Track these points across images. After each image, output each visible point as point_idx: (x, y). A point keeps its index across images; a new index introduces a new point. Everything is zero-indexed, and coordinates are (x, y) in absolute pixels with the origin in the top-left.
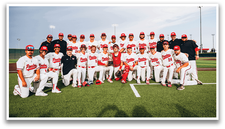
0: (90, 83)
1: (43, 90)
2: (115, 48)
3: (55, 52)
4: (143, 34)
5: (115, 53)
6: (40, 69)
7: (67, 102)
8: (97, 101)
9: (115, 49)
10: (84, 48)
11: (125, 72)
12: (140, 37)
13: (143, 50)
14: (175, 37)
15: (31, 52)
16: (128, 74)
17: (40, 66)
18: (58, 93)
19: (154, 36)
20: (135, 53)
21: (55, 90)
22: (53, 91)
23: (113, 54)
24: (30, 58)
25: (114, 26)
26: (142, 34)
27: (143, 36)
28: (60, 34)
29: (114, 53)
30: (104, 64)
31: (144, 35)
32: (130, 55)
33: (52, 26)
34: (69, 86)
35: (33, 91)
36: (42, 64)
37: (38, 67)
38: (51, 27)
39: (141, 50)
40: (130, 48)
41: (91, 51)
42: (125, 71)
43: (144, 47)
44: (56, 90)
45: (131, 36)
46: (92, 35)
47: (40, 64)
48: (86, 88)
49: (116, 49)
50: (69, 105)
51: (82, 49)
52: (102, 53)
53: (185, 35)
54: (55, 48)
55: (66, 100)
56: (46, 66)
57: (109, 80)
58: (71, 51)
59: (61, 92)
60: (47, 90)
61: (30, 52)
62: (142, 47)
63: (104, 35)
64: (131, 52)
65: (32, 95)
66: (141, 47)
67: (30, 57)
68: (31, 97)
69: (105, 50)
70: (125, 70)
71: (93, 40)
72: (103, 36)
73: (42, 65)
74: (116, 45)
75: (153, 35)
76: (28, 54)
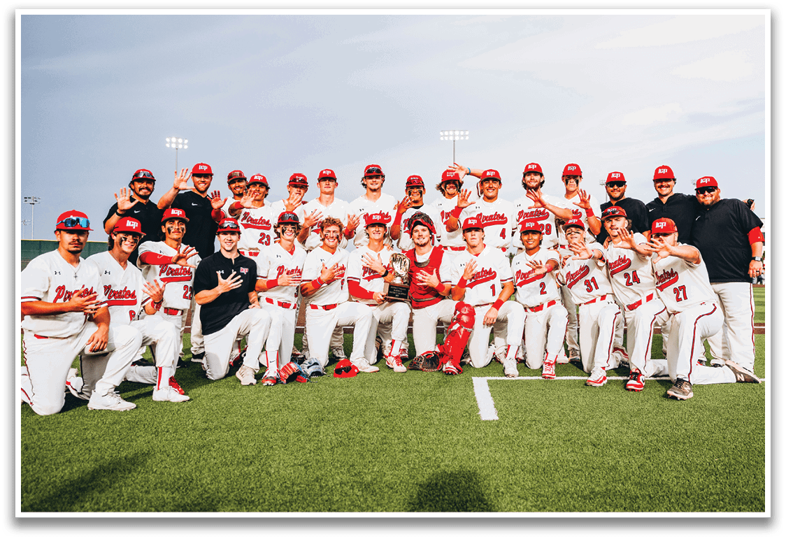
0: (309, 371)
1: (116, 389)
2: (419, 227)
3: (164, 239)
4: (537, 171)
5: (418, 248)
6: (108, 306)
7: (206, 429)
8: (322, 428)
9: (416, 234)
10: (289, 228)
11: (456, 327)
12: (526, 186)
13: (536, 237)
14: (669, 186)
15: (78, 240)
16: (467, 335)
17: (109, 297)
18: (178, 404)
19: (577, 182)
20: (504, 249)
21: (165, 393)
22: (158, 396)
23: (411, 254)
24: (71, 262)
25: (451, 138)
26: (534, 171)
27: (537, 178)
28: (197, 166)
29: (415, 249)
30: (372, 293)
31: (541, 175)
32: (477, 255)
33: (174, 140)
34: (224, 381)
35: (82, 393)
36: (117, 288)
37: (102, 297)
38: (171, 143)
39: (526, 238)
40: (477, 229)
41: (323, 240)
42: (457, 325)
43: (539, 222)
44: (167, 392)
45: (490, 180)
46: (328, 173)
47: (107, 288)
48: (291, 387)
49: (421, 233)
50: (213, 438)
51: (283, 231)
52: (365, 249)
53: (712, 179)
54: (168, 225)
55: (205, 426)
56: (133, 295)
57: (392, 361)
58: (234, 238)
59: (187, 398)
60: (135, 393)
61: (75, 237)
62: (532, 225)
63: (374, 174)
64: (480, 246)
65: (74, 407)
66: (527, 225)
67: (72, 257)
68: (71, 413)
69: (372, 236)
70: (459, 320)
71: (332, 193)
72: (371, 178)
73: (115, 293)
74: (420, 215)
75: (575, 177)
76: (67, 246)
